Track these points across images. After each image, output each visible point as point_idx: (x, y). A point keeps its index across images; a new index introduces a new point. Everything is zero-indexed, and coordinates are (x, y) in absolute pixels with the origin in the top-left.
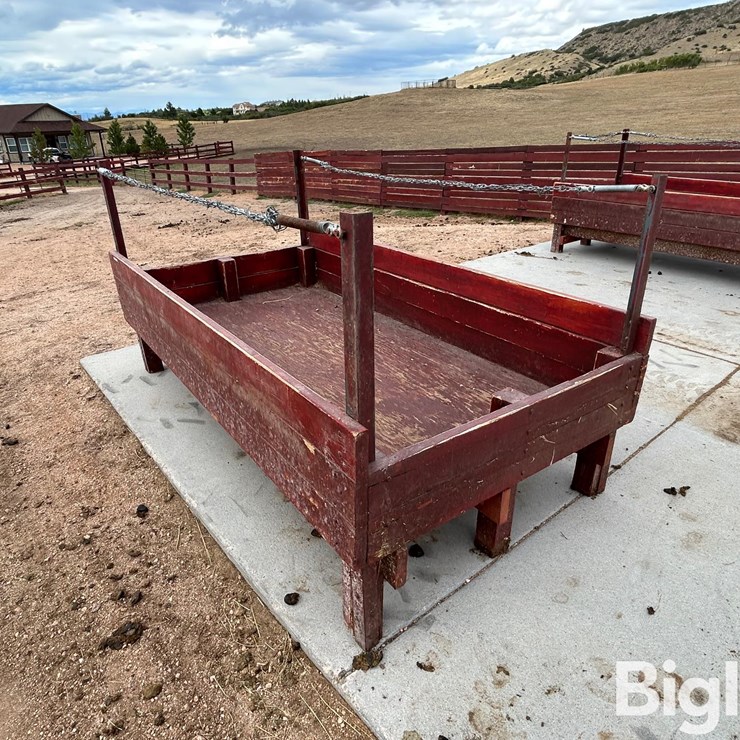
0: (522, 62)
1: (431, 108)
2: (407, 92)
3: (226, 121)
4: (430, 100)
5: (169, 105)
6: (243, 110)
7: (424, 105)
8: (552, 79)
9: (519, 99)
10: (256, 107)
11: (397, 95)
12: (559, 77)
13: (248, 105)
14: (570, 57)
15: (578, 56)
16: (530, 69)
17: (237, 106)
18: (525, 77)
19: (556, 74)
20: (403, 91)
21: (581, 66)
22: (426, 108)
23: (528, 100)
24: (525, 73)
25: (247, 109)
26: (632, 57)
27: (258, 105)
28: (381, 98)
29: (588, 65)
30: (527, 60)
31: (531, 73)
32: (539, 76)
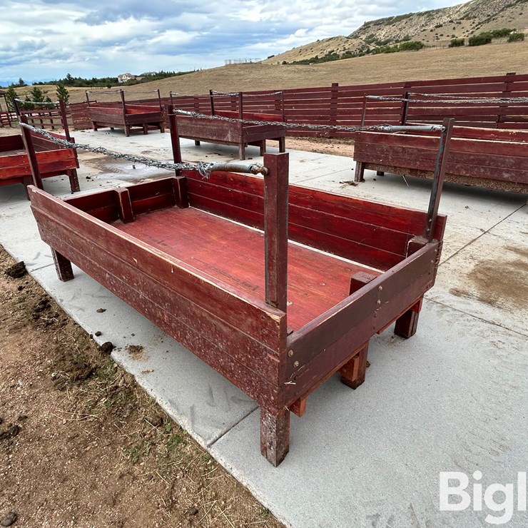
0: (324, 44)
1: (241, 77)
2: (229, 67)
3: (109, 87)
4: (242, 72)
5: (69, 76)
6: (126, 79)
7: (237, 75)
8: (345, 56)
9: (299, 71)
10: (136, 76)
11: (221, 69)
12: (349, 55)
13: (129, 75)
14: (356, 42)
15: (361, 41)
16: (329, 50)
17: (121, 76)
18: (326, 55)
19: (347, 53)
20: (227, 66)
21: (363, 47)
22: (239, 78)
23: (305, 72)
24: (326, 52)
25: (128, 78)
26: (397, 41)
27: (138, 75)
28: (210, 71)
29: (368, 47)
30: (327, 43)
31: (330, 52)
32: (335, 54)
